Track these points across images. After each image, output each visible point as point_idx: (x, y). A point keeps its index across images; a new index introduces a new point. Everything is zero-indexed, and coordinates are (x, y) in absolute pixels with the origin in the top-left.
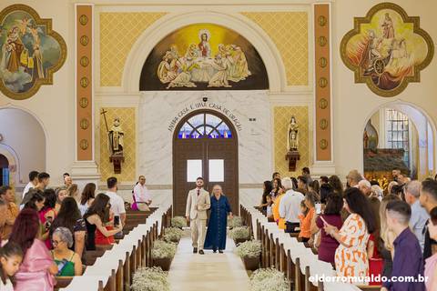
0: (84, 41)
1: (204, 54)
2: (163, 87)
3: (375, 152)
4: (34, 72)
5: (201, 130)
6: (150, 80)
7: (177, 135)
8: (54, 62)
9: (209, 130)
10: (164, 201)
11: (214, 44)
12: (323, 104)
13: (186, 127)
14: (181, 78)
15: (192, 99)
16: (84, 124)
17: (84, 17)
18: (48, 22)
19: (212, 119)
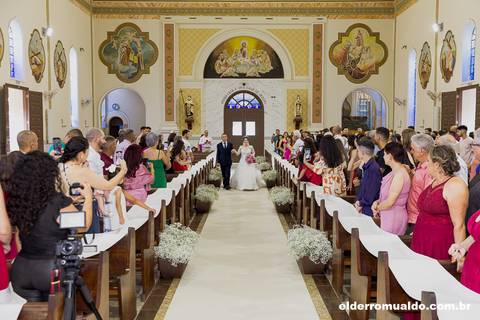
0: (169, 47)
1: (244, 55)
2: (218, 76)
3: (349, 118)
4: (138, 66)
5: (241, 103)
6: (210, 72)
7: (227, 107)
8: (150, 60)
9: (246, 103)
11: (250, 48)
12: (317, 87)
13: (232, 101)
14: (229, 71)
15: (236, 84)
16: (169, 98)
17: (169, 31)
18: (147, 34)
19: (248, 97)
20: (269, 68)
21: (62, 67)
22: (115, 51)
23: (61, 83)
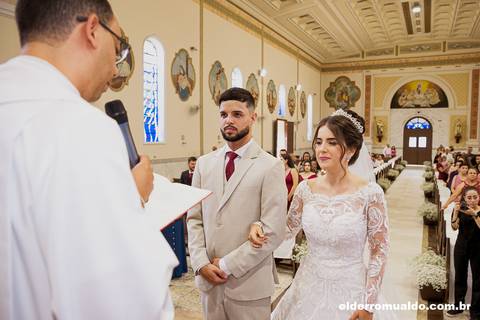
0: (368, 89)
1: (419, 93)
2: (400, 107)
4: (348, 102)
5: (416, 126)
6: (395, 104)
7: (406, 127)
8: (356, 98)
9: (420, 125)
10: (400, 153)
11: (424, 88)
12: (474, 113)
13: (410, 124)
14: (408, 103)
15: (413, 112)
16: (367, 122)
17: (368, 79)
18: (354, 82)
19: (421, 120)
20: (437, 100)
21: (304, 106)
22: (334, 94)
23: (303, 115)
